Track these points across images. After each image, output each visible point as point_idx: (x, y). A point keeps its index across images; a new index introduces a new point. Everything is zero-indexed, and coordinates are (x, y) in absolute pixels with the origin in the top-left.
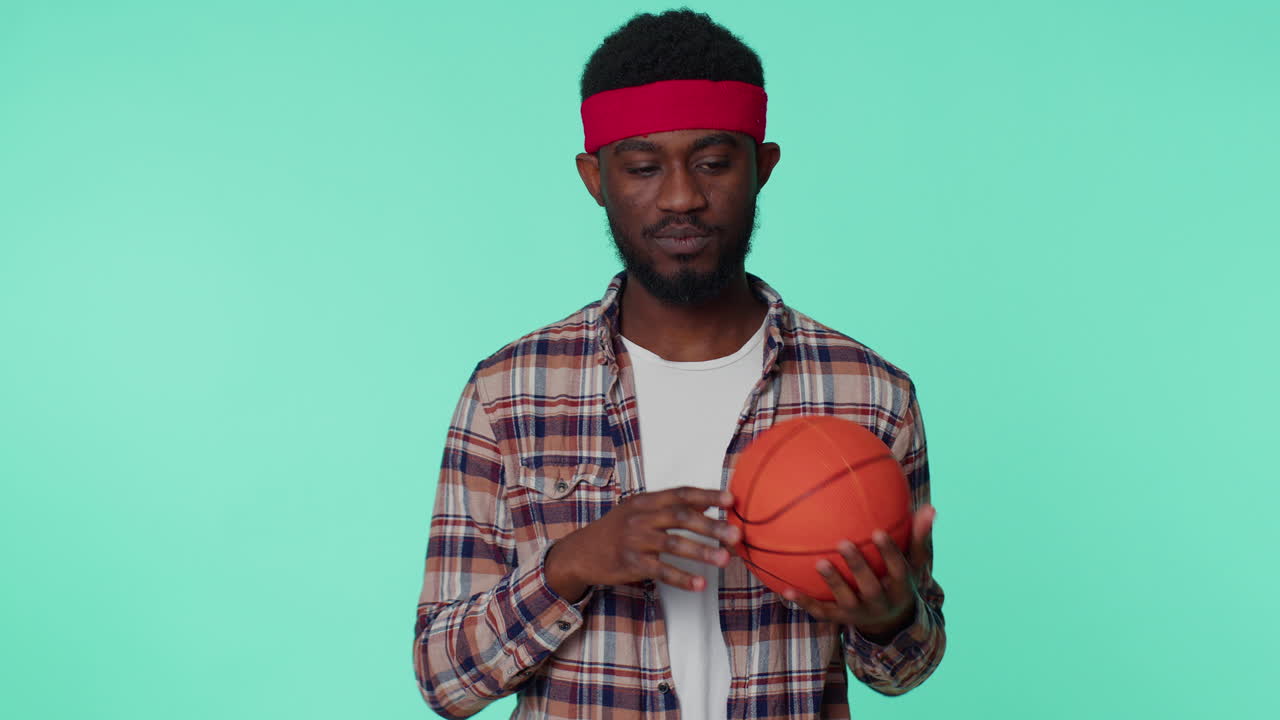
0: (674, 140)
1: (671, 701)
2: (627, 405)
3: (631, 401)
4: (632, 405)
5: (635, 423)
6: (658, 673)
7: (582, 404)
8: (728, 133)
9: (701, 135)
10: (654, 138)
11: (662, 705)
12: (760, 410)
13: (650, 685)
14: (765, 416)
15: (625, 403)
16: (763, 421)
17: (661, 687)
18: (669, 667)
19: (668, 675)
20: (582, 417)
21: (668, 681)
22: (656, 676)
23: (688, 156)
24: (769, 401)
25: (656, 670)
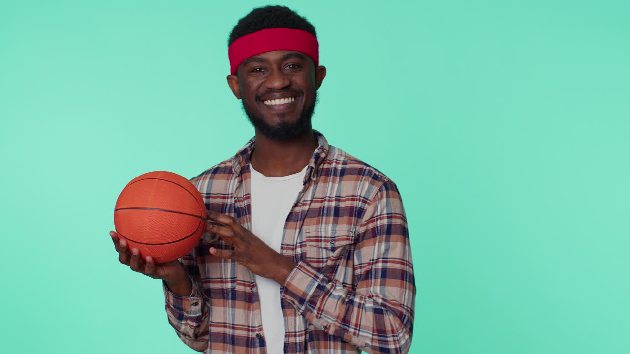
0: (273, 56)
1: (263, 343)
2: (246, 198)
3: (247, 196)
4: (248, 198)
5: (249, 206)
6: (256, 328)
7: (228, 198)
8: (300, 53)
9: (286, 53)
10: (264, 56)
11: (258, 344)
12: (304, 201)
13: (252, 335)
14: (305, 204)
15: (245, 197)
16: (304, 206)
17: (257, 335)
18: (261, 326)
19: (261, 330)
20: (227, 204)
21: (261, 333)
22: (256, 330)
23: (280, 63)
24: (308, 196)
25: (255, 327)
